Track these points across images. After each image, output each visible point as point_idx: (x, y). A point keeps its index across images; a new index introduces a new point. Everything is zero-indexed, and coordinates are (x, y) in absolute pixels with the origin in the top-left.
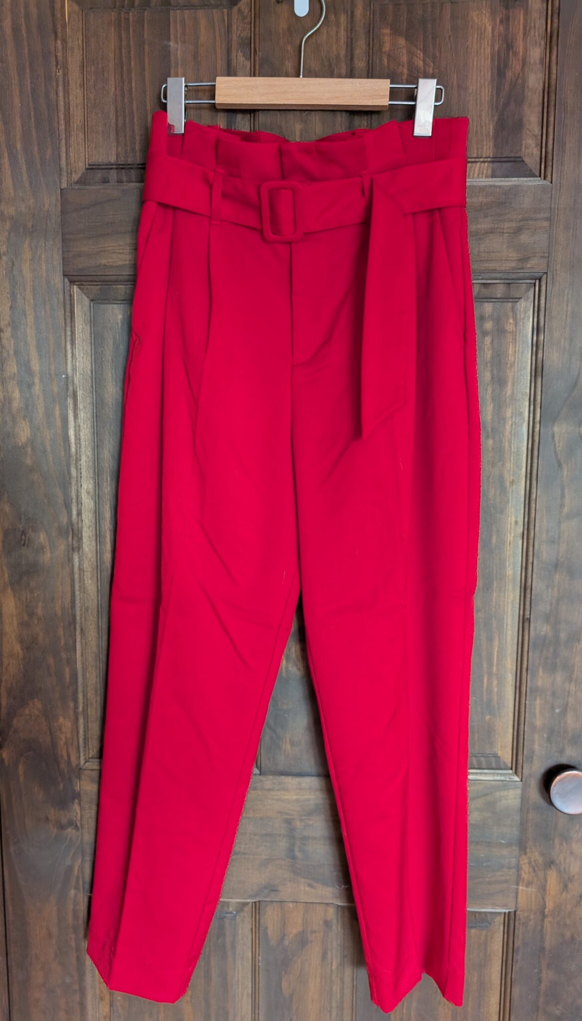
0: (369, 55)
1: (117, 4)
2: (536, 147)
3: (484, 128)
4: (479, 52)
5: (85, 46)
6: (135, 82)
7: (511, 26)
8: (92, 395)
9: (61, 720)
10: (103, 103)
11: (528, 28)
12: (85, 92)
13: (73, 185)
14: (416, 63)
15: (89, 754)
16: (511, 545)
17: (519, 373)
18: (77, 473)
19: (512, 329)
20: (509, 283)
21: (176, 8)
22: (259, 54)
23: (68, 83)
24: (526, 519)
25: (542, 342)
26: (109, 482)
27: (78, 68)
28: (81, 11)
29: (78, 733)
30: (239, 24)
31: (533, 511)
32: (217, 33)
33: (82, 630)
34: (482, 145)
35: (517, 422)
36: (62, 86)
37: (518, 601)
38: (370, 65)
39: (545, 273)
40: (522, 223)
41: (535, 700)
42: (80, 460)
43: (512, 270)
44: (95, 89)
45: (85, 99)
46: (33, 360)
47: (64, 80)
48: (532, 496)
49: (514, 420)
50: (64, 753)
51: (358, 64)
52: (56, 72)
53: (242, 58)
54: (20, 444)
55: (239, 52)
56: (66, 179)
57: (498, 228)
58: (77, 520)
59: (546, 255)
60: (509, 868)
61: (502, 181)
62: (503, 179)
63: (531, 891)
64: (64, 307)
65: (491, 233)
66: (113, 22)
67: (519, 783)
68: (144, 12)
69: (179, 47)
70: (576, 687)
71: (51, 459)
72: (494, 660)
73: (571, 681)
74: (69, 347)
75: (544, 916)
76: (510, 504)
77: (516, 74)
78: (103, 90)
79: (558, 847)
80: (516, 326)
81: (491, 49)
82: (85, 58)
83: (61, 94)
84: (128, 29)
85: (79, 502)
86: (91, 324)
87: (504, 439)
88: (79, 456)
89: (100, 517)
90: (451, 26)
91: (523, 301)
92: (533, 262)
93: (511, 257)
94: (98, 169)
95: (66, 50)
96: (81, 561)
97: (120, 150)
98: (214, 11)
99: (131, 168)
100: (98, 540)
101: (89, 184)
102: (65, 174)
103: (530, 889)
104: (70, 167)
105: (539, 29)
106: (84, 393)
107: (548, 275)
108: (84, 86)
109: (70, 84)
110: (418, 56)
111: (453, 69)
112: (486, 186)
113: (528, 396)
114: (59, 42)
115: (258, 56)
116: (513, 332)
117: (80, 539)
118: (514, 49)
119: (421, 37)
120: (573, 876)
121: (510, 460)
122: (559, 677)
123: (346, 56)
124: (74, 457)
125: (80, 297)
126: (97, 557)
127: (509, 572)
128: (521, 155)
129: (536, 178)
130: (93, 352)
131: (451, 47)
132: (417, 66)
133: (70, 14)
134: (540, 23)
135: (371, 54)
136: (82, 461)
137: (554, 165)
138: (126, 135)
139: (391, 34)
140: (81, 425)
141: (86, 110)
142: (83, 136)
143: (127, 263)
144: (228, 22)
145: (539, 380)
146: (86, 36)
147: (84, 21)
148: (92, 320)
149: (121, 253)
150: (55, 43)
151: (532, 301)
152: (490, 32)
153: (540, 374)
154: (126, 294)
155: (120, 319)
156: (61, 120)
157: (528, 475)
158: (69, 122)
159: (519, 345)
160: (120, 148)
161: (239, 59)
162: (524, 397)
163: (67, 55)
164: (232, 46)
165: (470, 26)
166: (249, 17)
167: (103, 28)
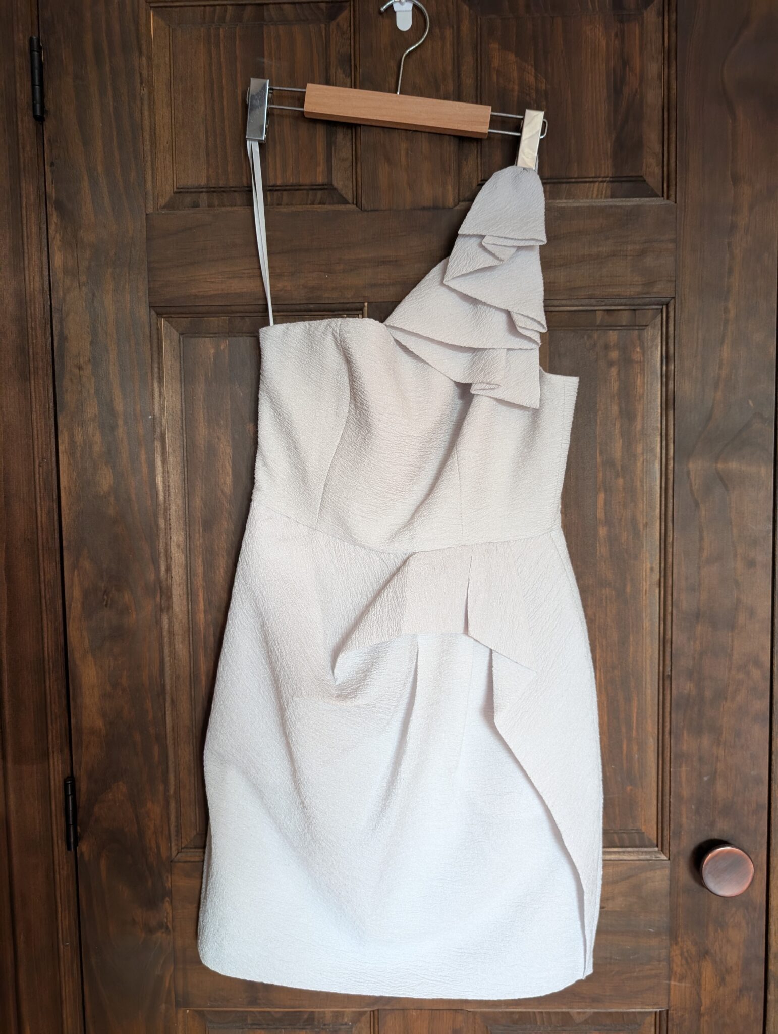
0: (477, 71)
1: (207, 19)
2: (657, 166)
3: (601, 146)
4: (593, 68)
6: (227, 100)
7: (626, 41)
8: (182, 437)
9: (149, 805)
10: (192, 123)
11: (644, 44)
12: (173, 111)
13: (159, 210)
14: (527, 79)
15: (182, 842)
16: (647, 595)
17: (649, 406)
18: (165, 524)
19: (639, 359)
20: (635, 310)
21: (270, 24)
22: (360, 70)
23: (154, 103)
24: (663, 565)
25: (672, 372)
26: (201, 534)
27: (164, 86)
28: (168, 27)
29: (169, 819)
30: (337, 40)
31: (670, 556)
32: (315, 50)
33: (172, 701)
34: (600, 165)
35: (648, 459)
36: (147, 105)
37: (657, 657)
38: (479, 81)
39: (672, 297)
40: (645, 246)
41: (680, 767)
42: (169, 509)
43: (638, 295)
44: (183, 108)
45: (173, 118)
46: (116, 399)
47: (149, 98)
48: (668, 539)
49: (645, 457)
50: (154, 845)
51: (466, 81)
52: (141, 90)
53: (341, 74)
54: (102, 493)
55: (339, 70)
56: (152, 203)
57: (620, 251)
58: (165, 577)
59: (673, 279)
60: (659, 961)
61: (622, 201)
62: (624, 199)
63: (685, 987)
64: (151, 342)
65: (613, 256)
66: (202, 38)
67: (667, 862)
68: (236, 28)
69: (274, 64)
70: (725, 750)
71: (136, 509)
72: (633, 723)
73: (719, 745)
74: (156, 385)
75: (700, 1015)
76: (644, 549)
77: (634, 90)
78: (192, 110)
79: (713, 934)
80: (643, 355)
81: (606, 67)
82: (172, 75)
83: (146, 113)
84: (218, 45)
85: (168, 557)
86: (180, 360)
87: (635, 478)
88: (168, 505)
89: (192, 573)
90: (563, 41)
91: (650, 329)
92: (659, 286)
93: (636, 281)
94: (187, 192)
95: (152, 67)
96: (170, 622)
97: (210, 172)
98: (310, 26)
99: (223, 192)
100: (190, 599)
101: (177, 210)
102: (151, 198)
103: (683, 984)
104: (156, 191)
105: (655, 43)
106: (173, 435)
107: (676, 300)
108: (171, 106)
109: (157, 103)
110: (530, 72)
111: (567, 85)
112: (606, 206)
113: (660, 431)
114: (144, 61)
115: (358, 72)
116: (640, 362)
117: (170, 598)
118: (631, 65)
119: (532, 52)
120: (731, 967)
121: (643, 500)
122: (706, 741)
123: (453, 72)
124: (163, 506)
125: (168, 330)
126: (188, 618)
127: (646, 624)
128: (642, 175)
129: (659, 199)
130: (183, 390)
131: (564, 63)
132: (529, 82)
133: (156, 30)
134: (657, 37)
135: (479, 70)
136: (171, 511)
137: (677, 184)
138: (217, 156)
139: (499, 50)
140: (170, 471)
141: (173, 131)
142: (171, 158)
143: (220, 292)
144: (326, 38)
145: (671, 413)
146: (173, 53)
147: (171, 38)
148: (182, 355)
149: (213, 282)
150: (139, 59)
151: (660, 328)
152: (605, 47)
153: (672, 406)
154: (219, 326)
155: (213, 353)
156: (146, 141)
157: (663, 517)
158: (155, 143)
159: (648, 376)
160: (211, 170)
161: (339, 76)
162: (655, 432)
163: (152, 73)
164: (330, 61)
165: (584, 41)
166: (348, 32)
167: (191, 44)
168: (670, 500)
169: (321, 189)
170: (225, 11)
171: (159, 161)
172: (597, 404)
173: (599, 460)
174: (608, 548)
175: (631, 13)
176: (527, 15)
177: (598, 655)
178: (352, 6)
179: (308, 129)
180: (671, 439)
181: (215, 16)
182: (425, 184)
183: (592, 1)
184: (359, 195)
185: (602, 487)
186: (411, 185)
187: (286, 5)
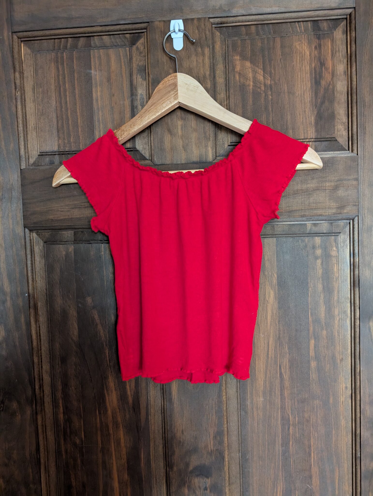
1: (56, 47)
2: (345, 130)
3: (308, 119)
4: (302, 69)
5: (35, 75)
6: (69, 97)
7: (322, 51)
8: (47, 306)
10: (48, 112)
11: (334, 52)
12: (36, 105)
13: (30, 166)
14: (258, 78)
16: (344, 404)
17: (342, 284)
18: (38, 359)
19: (335, 254)
20: (332, 223)
21: (95, 48)
22: (151, 76)
23: (25, 100)
24: (353, 386)
25: (358, 263)
26: (60, 365)
27: (31, 90)
28: (32, 53)
30: (137, 57)
31: (358, 381)
32: (123, 64)
33: (45, 467)
34: (307, 131)
35: (343, 318)
36: (20, 102)
37: (351, 443)
38: (227, 80)
39: (357, 216)
40: (338, 183)
43: (334, 214)
44: (42, 103)
45: (36, 109)
46: (6, 284)
47: (21, 98)
48: (357, 370)
49: (340, 317)
52: (15, 93)
53: (140, 80)
55: (139, 76)
56: (25, 162)
57: (321, 186)
58: (39, 392)
59: (357, 204)
62: (323, 153)
64: (26, 248)
65: (317, 190)
66: (53, 59)
68: (73, 52)
69: (98, 74)
71: (19, 351)
72: (336, 485)
74: (30, 274)
76: (341, 375)
77: (328, 82)
78: (48, 104)
81: (310, 67)
82: (35, 83)
83: (19, 107)
84: (63, 64)
85: (41, 379)
86: (44, 259)
87: (334, 330)
88: (39, 348)
89: (55, 389)
90: (281, 53)
91: (342, 234)
92: (348, 209)
93: (332, 206)
94: (46, 155)
95: (23, 78)
96: (43, 420)
97: (60, 142)
98: (120, 49)
99: (68, 154)
100: (54, 405)
101: (40, 166)
102: (24, 159)
104: (27, 155)
105: (342, 51)
106: (42, 304)
107: (359, 217)
108: (35, 102)
109: (27, 100)
110: (260, 73)
111: (284, 81)
113: (350, 300)
114: (17, 75)
115: (150, 78)
116: (336, 256)
117: (42, 404)
118: (326, 66)
119: (261, 60)
121: (339, 344)
123: (210, 75)
124: (36, 348)
125: (38, 240)
126: (54, 416)
127: (343, 422)
128: (335, 136)
129: (346, 152)
130: (47, 277)
131: (282, 66)
132: (259, 79)
133: (25, 55)
134: (342, 48)
135: (227, 73)
136: (42, 350)
137: (358, 143)
138: (64, 132)
139: (240, 60)
140: (40, 326)
141: (37, 117)
142: (36, 134)
143: (67, 217)
144: (130, 56)
145: (357, 290)
146: (35, 69)
147: (34, 59)
148: (46, 256)
149: (62, 211)
150: (14, 74)
151: (349, 234)
152: (308, 56)
153: (358, 285)
154: (68, 237)
155: (65, 254)
156: (20, 124)
157: (353, 355)
158: (26, 125)
159: (341, 265)
160: (60, 141)
161: (139, 80)
162: (347, 300)
163: (23, 82)
164: (133, 71)
165: (294, 52)
166: (144, 52)
167: (46, 63)
168: (358, 345)
170: (67, 41)
171: (29, 136)
172: (308, 283)
173: (310, 320)
174: (317, 375)
175: (325, 33)
176: (257, 37)
177: (312, 442)
178: (146, 36)
179: (120, 114)
180: (357, 306)
181: (61, 45)
182: (194, 146)
183: (299, 26)
184: (153, 155)
185: (313, 336)
186: (185, 148)
187: (105, 36)
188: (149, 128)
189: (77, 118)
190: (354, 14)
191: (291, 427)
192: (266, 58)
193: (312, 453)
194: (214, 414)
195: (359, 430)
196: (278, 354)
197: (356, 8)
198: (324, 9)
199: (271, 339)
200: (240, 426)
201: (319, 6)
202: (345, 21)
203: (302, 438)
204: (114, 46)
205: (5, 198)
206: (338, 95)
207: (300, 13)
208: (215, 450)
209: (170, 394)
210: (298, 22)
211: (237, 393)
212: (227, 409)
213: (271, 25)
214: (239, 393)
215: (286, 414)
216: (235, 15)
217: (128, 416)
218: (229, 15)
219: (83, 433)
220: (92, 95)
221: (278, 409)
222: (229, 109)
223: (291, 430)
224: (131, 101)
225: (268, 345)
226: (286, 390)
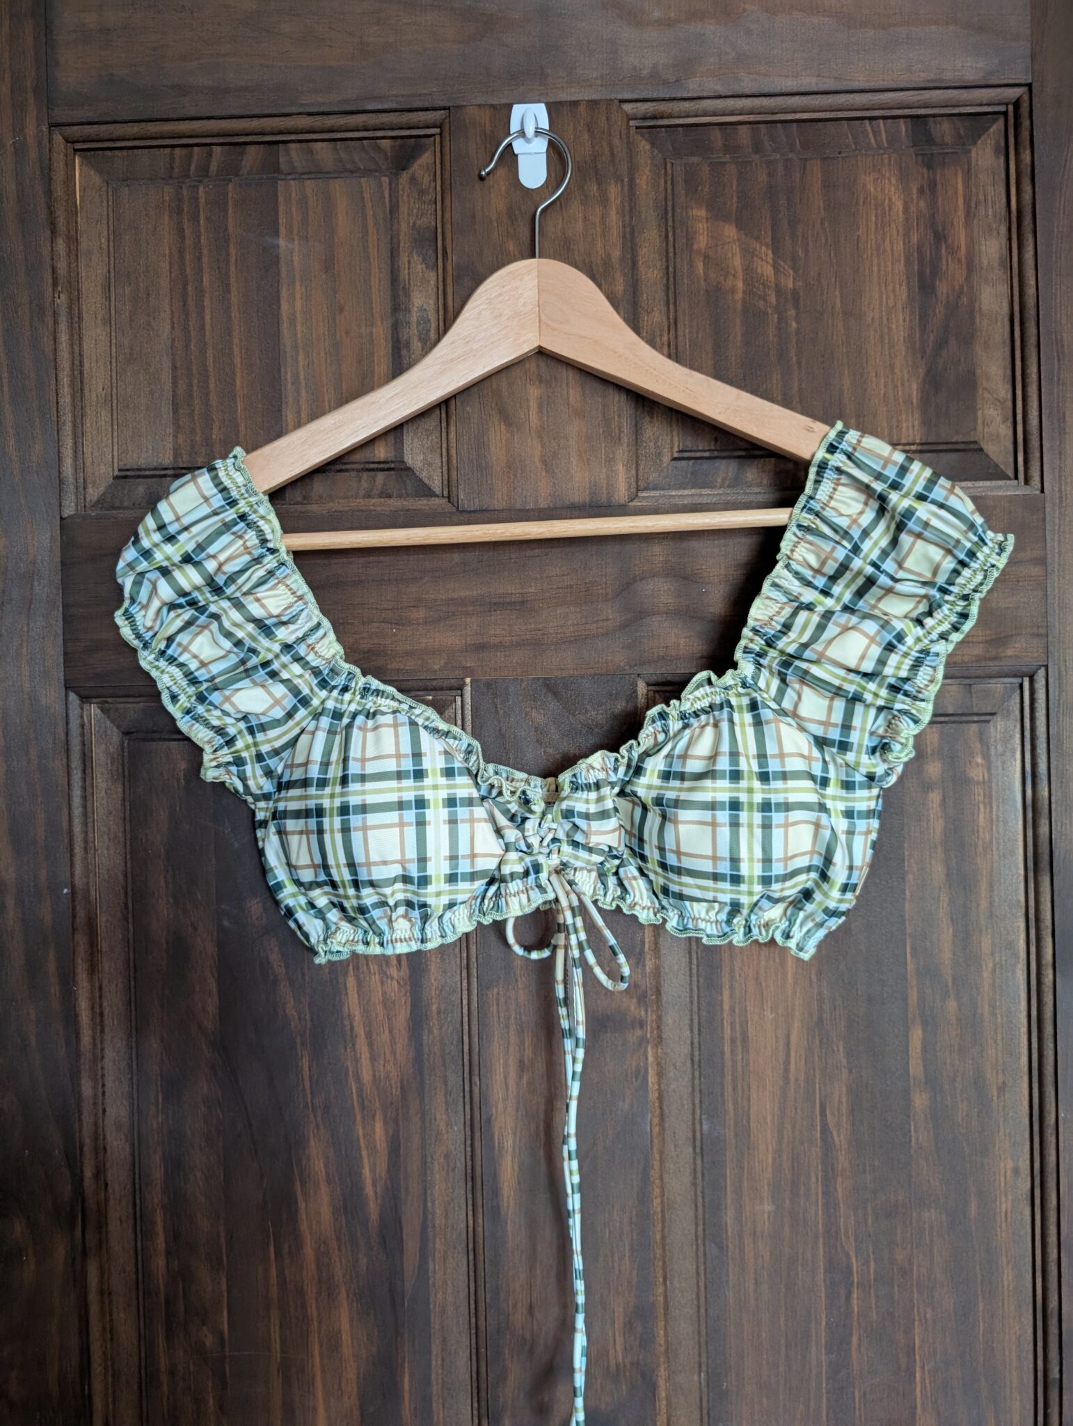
0: (667, 256)
1: (177, 170)
2: (1004, 422)
3: (900, 388)
4: (882, 248)
5: (111, 249)
6: (212, 312)
7: (940, 200)
8: (125, 924)
10: (149, 353)
11: (973, 205)
12: (113, 334)
13: (88, 509)
14: (759, 270)
16: (1009, 1220)
17: (1002, 863)
18: (95, 1088)
19: (981, 778)
20: (970, 685)
21: (290, 177)
22: (453, 258)
23: (80, 319)
24: (1037, 1164)
25: (1047, 802)
26: (160, 1107)
27: (99, 289)
28: (105, 184)
30: (412, 204)
31: (1051, 1150)
32: (370, 222)
34: (899, 422)
35: (1003, 963)
36: (66, 323)
37: (1030, 1338)
38: (671, 276)
39: (1042, 665)
42: (103, 1058)
43: (977, 661)
44: (131, 328)
45: (113, 346)
47: (70, 313)
48: (1047, 1117)
49: (997, 959)
51: (646, 274)
52: (54, 297)
53: (419, 267)
55: (415, 257)
56: (73, 497)
58: (94, 1187)
59: (1043, 631)
64: (69, 751)
66: (167, 204)
68: (227, 185)
69: (296, 249)
71: (38, 1063)
74: (78, 829)
76: (1002, 1134)
77: (957, 287)
78: (148, 330)
80: (989, 769)
81: (904, 243)
82: (112, 270)
83: (64, 338)
84: (195, 218)
85: (100, 1149)
86: (123, 784)
87: (979, 998)
88: (99, 1052)
89: (143, 1179)
90: (824, 202)
91: (999, 719)
92: (1018, 646)
94: (139, 477)
95: (77, 256)
96: (103, 1274)
97: (180, 442)
98: (363, 180)
100: (139, 1228)
101: (119, 508)
102: (72, 487)
104: (81, 475)
105: (993, 203)
106: (111, 920)
107: (1050, 670)
108: (110, 323)
109: (85, 318)
110: (764, 257)
111: (833, 280)
113: (1023, 908)
114: (61, 245)
115: (450, 261)
116: (984, 782)
117: (102, 1227)
118: (950, 241)
119: (768, 222)
121: (995, 1041)
123: (623, 259)
124: (89, 1055)
125: (103, 726)
126: (137, 1265)
127: (1008, 1276)
128: (977, 439)
129: (1008, 482)
130: (128, 836)
131: (827, 240)
132: (762, 275)
133: (84, 191)
134: (996, 194)
135: (671, 255)
136: (106, 1060)
137: (1045, 459)
138: (193, 411)
139: (707, 219)
140: (104, 986)
141: (114, 369)
142: (109, 415)
144: (391, 201)
145: (1045, 880)
146: (114, 231)
147: (110, 203)
148: (126, 773)
150: (52, 242)
151: (1019, 718)
152: (901, 215)
153: (1048, 868)
156: (64, 387)
157: (1035, 1073)
158: (82, 390)
159: (998, 806)
160: (181, 438)
161: (416, 269)
162: (1014, 911)
163: (77, 266)
164: (399, 243)
165: (861, 200)
166: (431, 191)
167: (147, 215)
168: (1049, 1045)
169: (382, 470)
170: (210, 155)
171: (88, 421)
172: (904, 860)
173: (909, 968)
174: (932, 1132)
175: (946, 151)
176: (756, 157)
177: (916, 1338)
178: (438, 145)
179: (359, 362)
180: (1047, 927)
181: (190, 165)
182: (574, 461)
183: (874, 132)
184: (454, 482)
185: (917, 1018)
186: (548, 464)
187: (320, 143)
188: (444, 405)
189: (234, 374)
190: (1028, 102)
191: (856, 1291)
192: (780, 216)
193: (917, 1369)
194: (627, 1254)
195: (1056, 1297)
196: (817, 1070)
197: (1034, 85)
198: (943, 85)
199: (796, 1025)
200: (702, 1289)
201: (932, 76)
202: (1001, 121)
203: (887, 1324)
204: (346, 171)
205: (11, 600)
206: (985, 322)
207: (877, 94)
208: (628, 1366)
209: (496, 1192)
210: (871, 119)
211: (696, 1189)
212: (663, 1238)
213: (795, 126)
214: (699, 1188)
215: (839, 1250)
216: (696, 95)
217: (363, 1261)
218: (679, 95)
219: (225, 1313)
220: (279, 308)
221: (817, 1238)
222: (675, 355)
223: (855, 1302)
224: (392, 326)
225: (788, 1044)
226: (840, 1179)
